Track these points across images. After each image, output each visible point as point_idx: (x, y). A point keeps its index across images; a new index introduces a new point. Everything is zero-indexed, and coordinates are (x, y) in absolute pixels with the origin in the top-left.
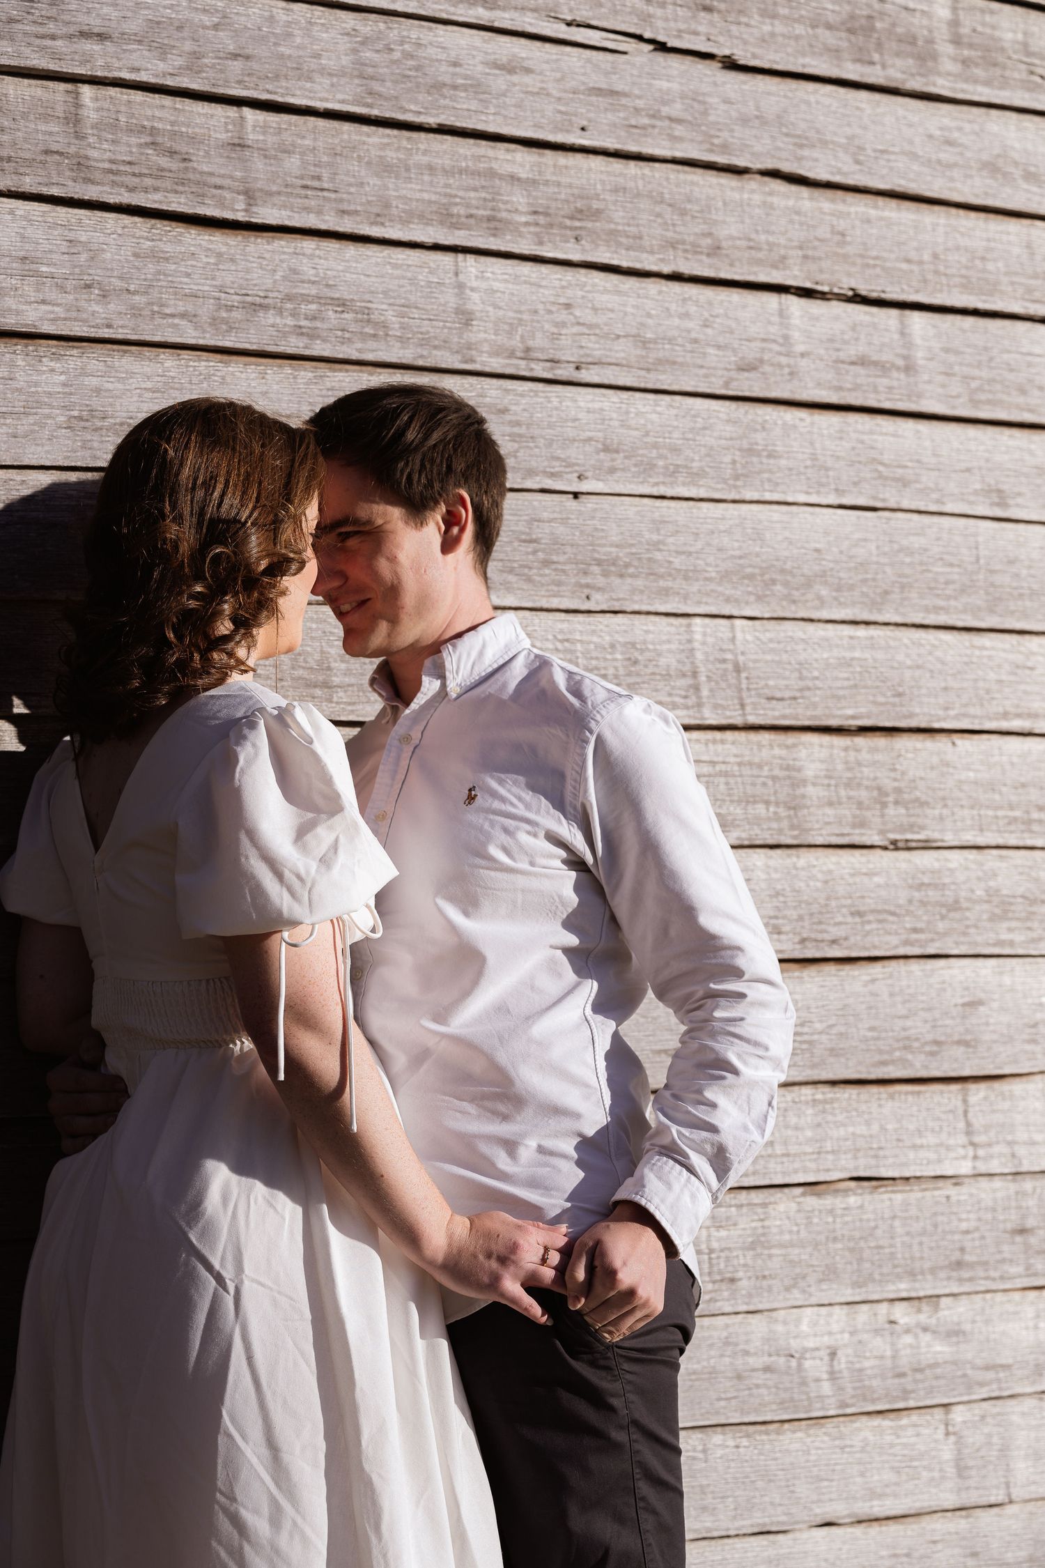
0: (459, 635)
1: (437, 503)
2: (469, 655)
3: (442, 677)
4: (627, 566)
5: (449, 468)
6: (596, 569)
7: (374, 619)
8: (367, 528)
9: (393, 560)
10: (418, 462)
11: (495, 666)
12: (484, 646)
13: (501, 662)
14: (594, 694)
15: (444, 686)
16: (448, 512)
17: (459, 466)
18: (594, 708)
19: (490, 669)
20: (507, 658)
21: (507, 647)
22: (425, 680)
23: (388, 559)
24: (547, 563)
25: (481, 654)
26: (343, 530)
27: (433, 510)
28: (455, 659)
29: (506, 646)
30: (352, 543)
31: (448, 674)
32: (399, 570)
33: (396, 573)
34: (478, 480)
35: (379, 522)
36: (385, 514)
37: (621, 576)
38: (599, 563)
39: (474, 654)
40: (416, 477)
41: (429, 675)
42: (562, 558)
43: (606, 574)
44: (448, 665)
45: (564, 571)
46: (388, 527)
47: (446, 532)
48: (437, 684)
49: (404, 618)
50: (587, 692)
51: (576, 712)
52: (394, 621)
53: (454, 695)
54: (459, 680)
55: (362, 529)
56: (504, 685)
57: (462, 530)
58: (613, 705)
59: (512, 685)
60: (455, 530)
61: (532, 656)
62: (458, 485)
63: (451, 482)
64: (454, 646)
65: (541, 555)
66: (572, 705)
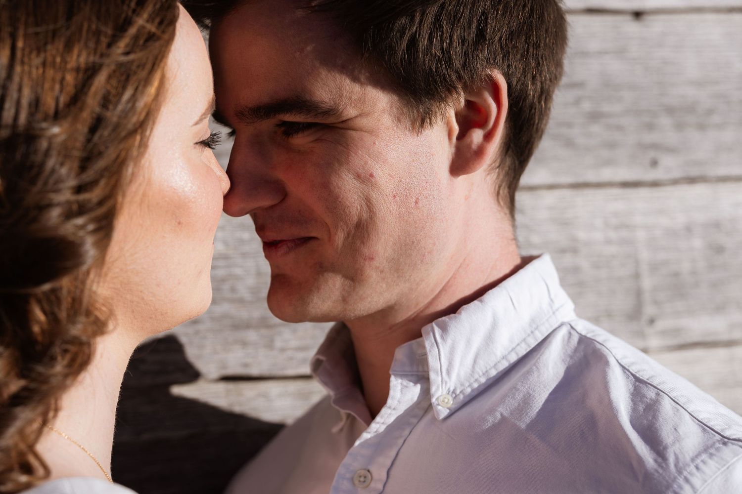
0: (454, 309)
1: (451, 89)
2: (469, 342)
3: (423, 378)
4: (710, 112)
5: (481, 35)
6: (665, 121)
7: (322, 268)
8: (331, 120)
9: (366, 179)
10: (429, 19)
11: (513, 358)
12: (494, 326)
13: (523, 351)
14: (678, 439)
15: (426, 393)
16: (469, 103)
17: (497, 29)
18: (680, 472)
19: (504, 365)
20: (533, 344)
21: (534, 323)
22: (396, 384)
23: (358, 177)
24: (595, 117)
25: (489, 339)
26: (289, 118)
27: (443, 100)
28: (444, 350)
29: (533, 321)
30: (300, 140)
31: (432, 376)
32: (374, 195)
33: (368, 202)
34: (525, 56)
35: (351, 112)
36: (362, 101)
37: (702, 127)
38: (670, 110)
39: (477, 341)
40: (423, 43)
41: (402, 376)
42: (617, 108)
43: (680, 127)
44: (433, 361)
45: (620, 128)
46: (363, 122)
47: (462, 136)
48: (414, 392)
49: (372, 274)
50: (666, 435)
51: (648, 476)
52: (354, 277)
53: (443, 412)
54: (452, 383)
55: (319, 120)
56: (527, 400)
57: (488, 137)
58: (711, 463)
59: (540, 398)
60: (477, 136)
61: (575, 338)
62: (492, 62)
63: (483, 55)
64: (444, 329)
65: (587, 106)
66: (640, 460)
